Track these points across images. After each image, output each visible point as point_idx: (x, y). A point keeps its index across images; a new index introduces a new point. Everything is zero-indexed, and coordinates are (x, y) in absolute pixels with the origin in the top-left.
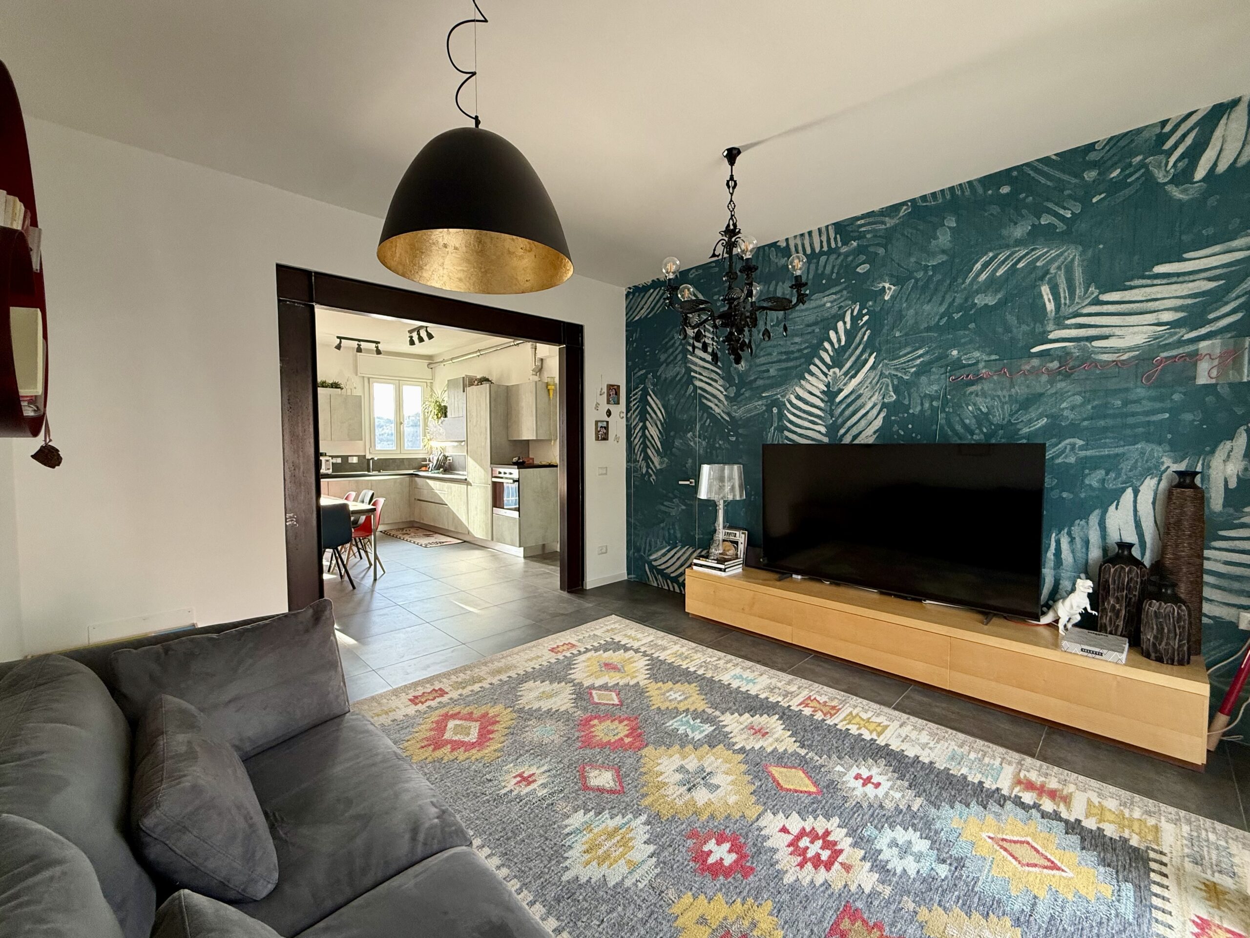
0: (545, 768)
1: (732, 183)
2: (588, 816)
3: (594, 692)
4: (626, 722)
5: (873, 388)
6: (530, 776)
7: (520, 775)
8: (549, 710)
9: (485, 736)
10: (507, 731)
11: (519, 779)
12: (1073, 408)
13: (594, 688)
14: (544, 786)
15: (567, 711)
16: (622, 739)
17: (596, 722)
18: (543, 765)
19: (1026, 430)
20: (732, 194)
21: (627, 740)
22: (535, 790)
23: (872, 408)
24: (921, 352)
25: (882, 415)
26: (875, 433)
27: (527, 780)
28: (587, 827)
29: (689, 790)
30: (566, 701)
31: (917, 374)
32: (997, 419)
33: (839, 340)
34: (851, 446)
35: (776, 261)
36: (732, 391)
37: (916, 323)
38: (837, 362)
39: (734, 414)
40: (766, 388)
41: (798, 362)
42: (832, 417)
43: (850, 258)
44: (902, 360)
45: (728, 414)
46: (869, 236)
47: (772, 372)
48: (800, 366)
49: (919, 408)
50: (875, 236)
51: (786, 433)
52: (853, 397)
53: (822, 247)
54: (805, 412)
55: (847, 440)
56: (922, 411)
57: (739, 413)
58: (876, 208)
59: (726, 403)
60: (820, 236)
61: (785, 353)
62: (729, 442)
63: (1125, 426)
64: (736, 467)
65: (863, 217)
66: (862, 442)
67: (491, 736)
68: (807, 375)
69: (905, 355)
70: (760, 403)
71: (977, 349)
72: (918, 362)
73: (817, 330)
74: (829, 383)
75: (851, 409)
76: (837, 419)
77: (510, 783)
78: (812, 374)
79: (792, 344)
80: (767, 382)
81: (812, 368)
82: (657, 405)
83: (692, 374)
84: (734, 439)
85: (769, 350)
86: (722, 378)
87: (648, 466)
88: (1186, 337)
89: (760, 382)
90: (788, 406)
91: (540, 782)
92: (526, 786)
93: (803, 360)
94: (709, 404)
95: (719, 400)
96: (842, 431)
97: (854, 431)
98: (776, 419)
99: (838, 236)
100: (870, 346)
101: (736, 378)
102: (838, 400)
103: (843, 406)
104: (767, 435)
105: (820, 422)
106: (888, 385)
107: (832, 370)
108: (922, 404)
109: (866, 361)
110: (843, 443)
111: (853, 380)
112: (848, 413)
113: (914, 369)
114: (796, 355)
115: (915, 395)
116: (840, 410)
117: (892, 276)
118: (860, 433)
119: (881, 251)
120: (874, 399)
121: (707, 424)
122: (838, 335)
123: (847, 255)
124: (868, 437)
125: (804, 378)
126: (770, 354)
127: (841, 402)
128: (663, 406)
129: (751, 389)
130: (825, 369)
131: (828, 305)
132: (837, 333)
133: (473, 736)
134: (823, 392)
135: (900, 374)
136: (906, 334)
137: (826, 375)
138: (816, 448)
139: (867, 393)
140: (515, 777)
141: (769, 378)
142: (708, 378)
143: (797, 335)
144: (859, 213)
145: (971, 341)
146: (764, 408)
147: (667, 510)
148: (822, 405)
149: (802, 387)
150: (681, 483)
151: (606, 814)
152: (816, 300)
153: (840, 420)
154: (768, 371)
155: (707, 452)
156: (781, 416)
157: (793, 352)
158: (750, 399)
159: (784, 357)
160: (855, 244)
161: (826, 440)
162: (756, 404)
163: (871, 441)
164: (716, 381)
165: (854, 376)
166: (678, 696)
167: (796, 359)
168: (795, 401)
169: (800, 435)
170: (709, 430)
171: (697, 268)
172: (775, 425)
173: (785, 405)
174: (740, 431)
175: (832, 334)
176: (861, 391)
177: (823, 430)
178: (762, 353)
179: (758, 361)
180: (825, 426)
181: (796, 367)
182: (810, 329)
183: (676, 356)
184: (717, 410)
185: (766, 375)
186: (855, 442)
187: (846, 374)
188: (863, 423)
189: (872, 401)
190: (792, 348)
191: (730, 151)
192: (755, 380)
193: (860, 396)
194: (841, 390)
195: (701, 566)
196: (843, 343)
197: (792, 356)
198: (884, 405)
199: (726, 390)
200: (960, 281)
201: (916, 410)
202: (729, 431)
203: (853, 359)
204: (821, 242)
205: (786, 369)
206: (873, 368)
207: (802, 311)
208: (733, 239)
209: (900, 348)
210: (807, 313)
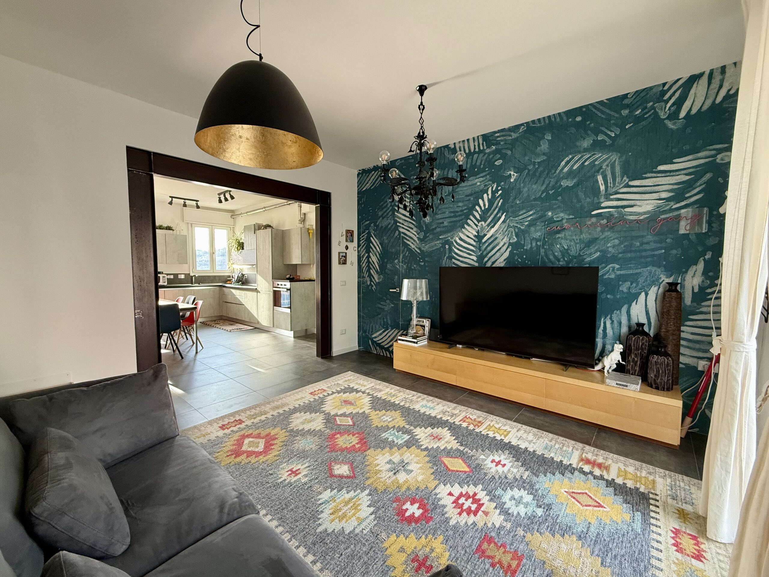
0: (307, 465)
1: (422, 107)
2: (333, 492)
3: (337, 418)
4: (357, 435)
5: (503, 234)
6: (297, 471)
7: (291, 470)
8: (309, 430)
9: (268, 447)
10: (282, 444)
11: (290, 472)
12: (614, 247)
13: (338, 416)
14: (306, 476)
15: (320, 430)
16: (354, 445)
17: (338, 436)
18: (305, 463)
19: (588, 259)
20: (422, 114)
21: (357, 446)
22: (300, 478)
23: (503, 246)
24: (531, 213)
25: (509, 250)
26: (505, 260)
27: (295, 473)
28: (333, 499)
29: (395, 474)
30: (320, 424)
31: (529, 226)
32: (573, 253)
33: (485, 205)
34: (491, 268)
35: (448, 156)
36: (422, 235)
37: (528, 196)
38: (483, 218)
39: (423, 249)
40: (442, 233)
41: (460, 218)
42: (480, 251)
43: (491, 157)
44: (520, 217)
45: (419, 249)
46: (502, 143)
47: (446, 224)
48: (462, 220)
49: (529, 246)
50: (505, 143)
51: (453, 260)
52: (492, 239)
53: (475, 149)
54: (464, 248)
55: (489, 264)
56: (531, 248)
57: (426, 248)
58: (506, 127)
59: (418, 242)
60: (474, 142)
61: (453, 212)
62: (420, 266)
63: (641, 257)
64: (424, 280)
65: (499, 131)
66: (497, 266)
67: (272, 447)
68: (466, 226)
69: (522, 215)
70: (438, 242)
71: (562, 212)
72: (529, 219)
73: (472, 199)
74: (479, 230)
75: (491, 246)
76: (483, 252)
77: (284, 476)
78: (469, 225)
79: (457, 207)
80: (442, 229)
81: (469, 221)
82: (376, 243)
83: (398, 224)
84: (422, 264)
85: (444, 210)
86: (416, 227)
87: (371, 281)
88: (674, 207)
89: (438, 230)
90: (455, 244)
91: (303, 474)
92: (294, 476)
93: (463, 217)
94: (408, 242)
95: (414, 240)
96: (486, 259)
97: (493, 259)
98: (447, 252)
99: (484, 143)
100: (502, 209)
101: (424, 226)
102: (484, 241)
103: (487, 244)
104: (442, 261)
105: (473, 254)
106: (512, 232)
107: (480, 223)
108: (531, 244)
109: (500, 218)
110: (486, 266)
111: (492, 229)
112: (489, 248)
113: (527, 223)
114: (460, 213)
115: (528, 238)
116: (485, 247)
117: (515, 167)
118: (496, 260)
119: (509, 152)
120: (504, 240)
121: (407, 255)
122: (484, 202)
123: (489, 154)
124: (500, 263)
125: (464, 228)
126: (444, 213)
127: (485, 242)
128: (380, 244)
129: (434, 234)
130: (476, 223)
131: (479, 184)
132: (483, 200)
133: (261, 448)
134: (475, 236)
135: (519, 226)
136: (523, 202)
137: (477, 226)
138: (471, 270)
139: (500, 237)
140: (288, 471)
141: (444, 227)
142: (408, 227)
143: (460, 202)
144: (496, 129)
145: (559, 207)
146: (441, 245)
147: (382, 307)
148: (474, 243)
149: (463, 233)
150: (391, 290)
151: (344, 491)
152: (471, 180)
153: (485, 253)
154: (443, 223)
155: (406, 272)
156: (451, 250)
157: (457, 212)
158: (432, 240)
159: (452, 215)
160: (494, 147)
161: (476, 264)
162: (436, 242)
163: (502, 265)
164: (412, 229)
165: (493, 227)
166: (388, 419)
167: (460, 216)
168: (459, 241)
169: (462, 262)
170: (408, 258)
171: (401, 159)
172: (447, 255)
173: (453, 243)
174: (426, 259)
175: (481, 202)
176: (497, 236)
177: (475, 258)
178: (439, 212)
179: (437, 216)
180: (477, 257)
181: (460, 221)
182: (468, 198)
183: (388, 214)
184: (413, 246)
185: (442, 225)
186: (494, 266)
187: (488, 225)
188: (498, 254)
189: (503, 241)
190: (457, 210)
191: (421, 87)
192: (435, 228)
193: (496, 238)
194: (485, 235)
195: (403, 340)
196: (487, 207)
197: (457, 214)
198: (510, 244)
199: (418, 234)
200: (553, 171)
201: (528, 247)
202: (420, 259)
203: (492, 216)
204: (475, 146)
205: (454, 221)
206: (504, 222)
207: (463, 187)
208: (422, 142)
209: (519, 211)
210: (466, 188)
